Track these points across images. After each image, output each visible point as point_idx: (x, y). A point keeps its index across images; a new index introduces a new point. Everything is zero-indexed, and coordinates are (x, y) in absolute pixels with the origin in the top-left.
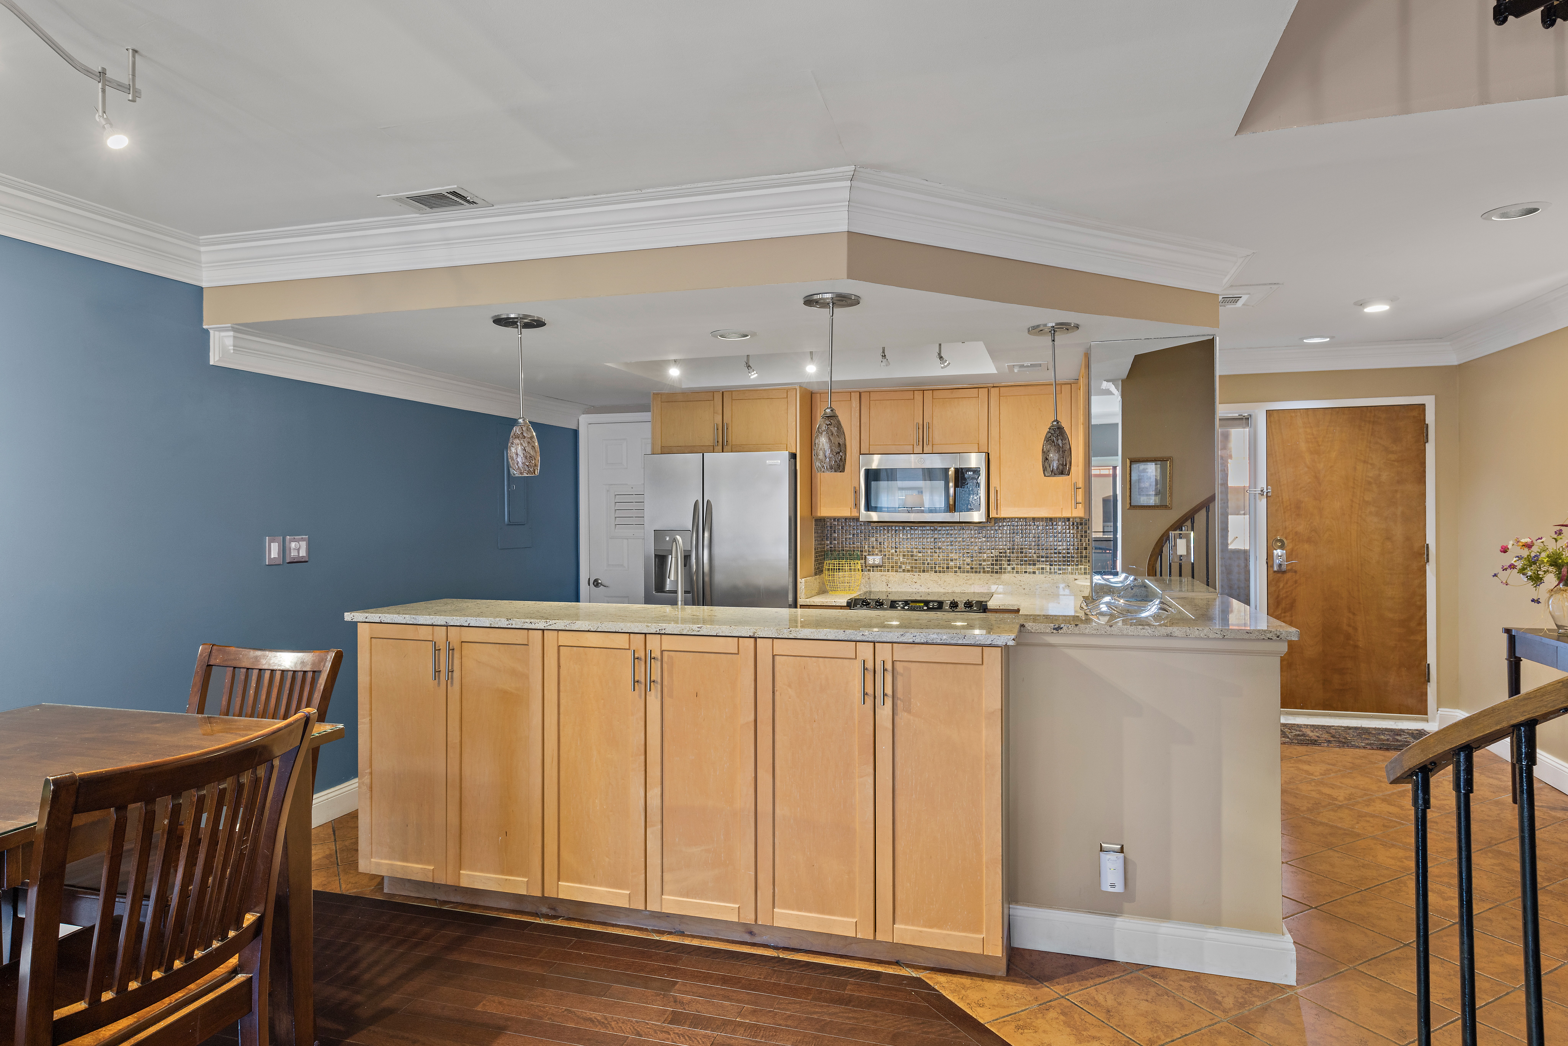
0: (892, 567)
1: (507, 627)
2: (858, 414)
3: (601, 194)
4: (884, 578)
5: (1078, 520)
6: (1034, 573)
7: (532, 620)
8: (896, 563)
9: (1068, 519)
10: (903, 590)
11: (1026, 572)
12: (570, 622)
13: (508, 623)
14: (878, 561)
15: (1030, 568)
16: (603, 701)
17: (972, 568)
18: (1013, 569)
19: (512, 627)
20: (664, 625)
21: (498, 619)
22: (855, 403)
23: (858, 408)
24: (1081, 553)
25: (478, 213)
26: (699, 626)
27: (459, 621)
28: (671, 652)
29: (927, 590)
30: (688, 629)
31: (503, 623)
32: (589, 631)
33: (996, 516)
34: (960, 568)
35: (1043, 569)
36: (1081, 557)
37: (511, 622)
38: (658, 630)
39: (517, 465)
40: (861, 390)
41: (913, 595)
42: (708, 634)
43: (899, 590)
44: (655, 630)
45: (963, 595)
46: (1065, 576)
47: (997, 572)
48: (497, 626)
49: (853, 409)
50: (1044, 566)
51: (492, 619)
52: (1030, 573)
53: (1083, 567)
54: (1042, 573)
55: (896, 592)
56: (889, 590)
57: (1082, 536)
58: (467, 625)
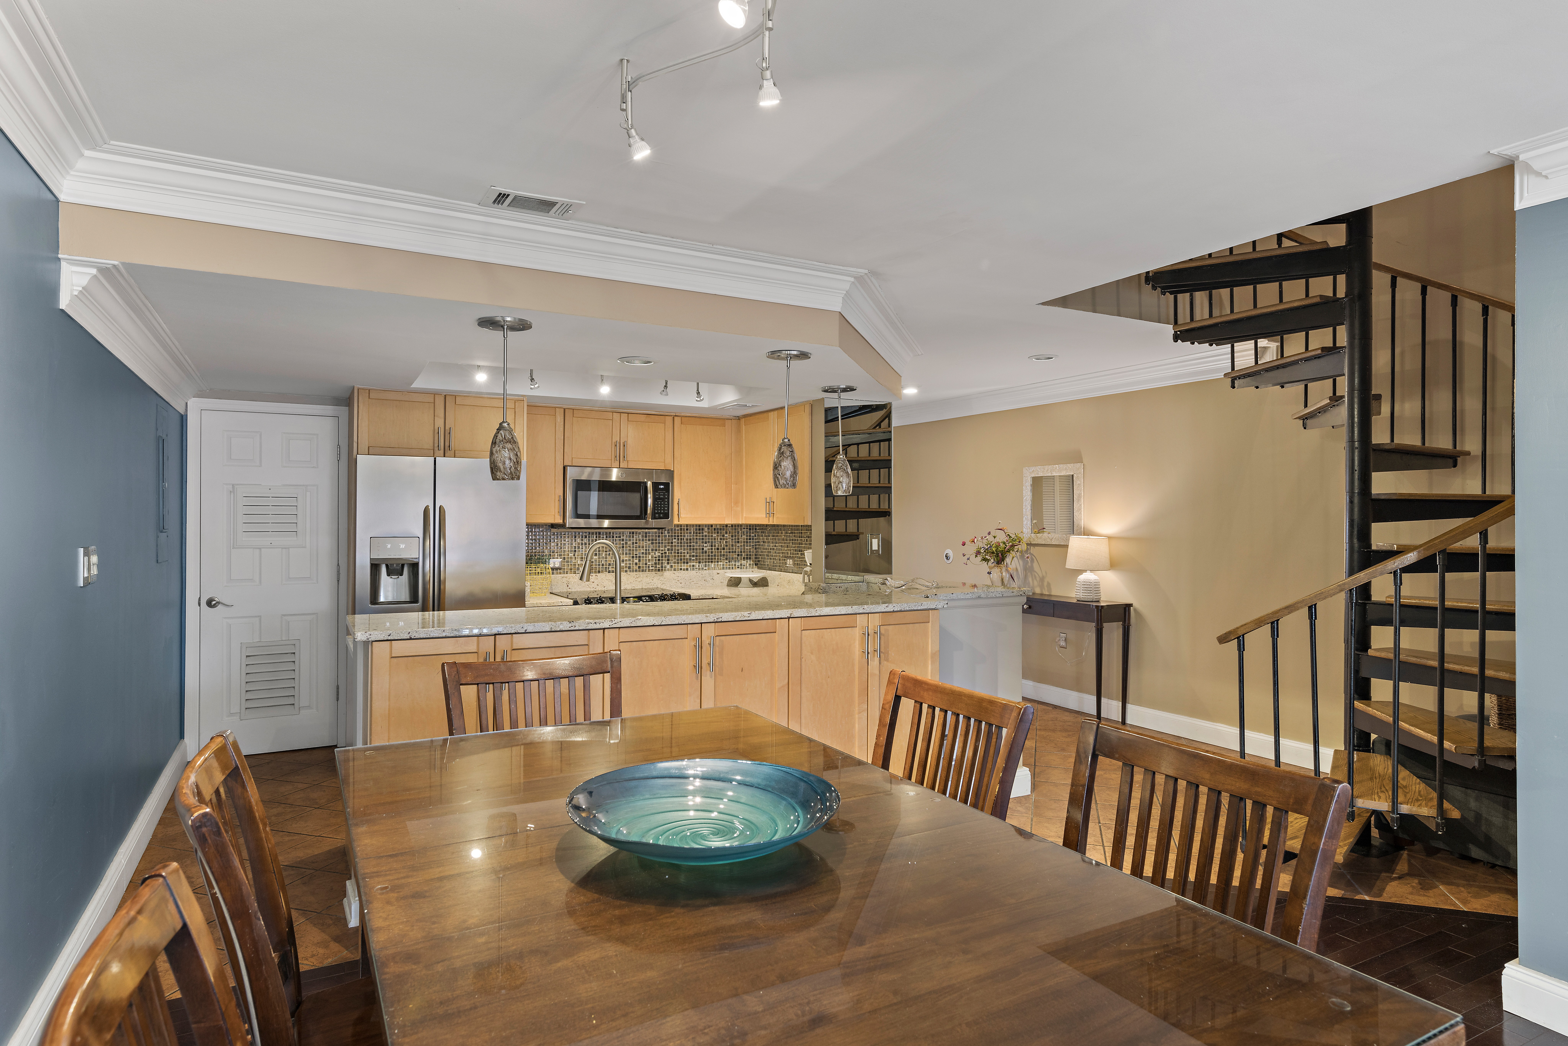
0: (571, 569)
1: (569, 629)
2: (562, 429)
3: (678, 239)
4: (564, 580)
5: (718, 527)
6: (687, 569)
7: (596, 621)
8: (575, 565)
9: (712, 526)
10: (582, 590)
11: (681, 569)
12: (635, 619)
13: (570, 625)
14: (558, 564)
15: (684, 566)
16: (661, 688)
17: (639, 567)
18: (671, 566)
19: (575, 629)
20: (721, 615)
21: (559, 623)
22: (560, 419)
23: (563, 423)
24: (721, 552)
25: (546, 221)
26: (749, 612)
27: (514, 629)
28: (722, 637)
29: (603, 589)
30: (740, 616)
31: (565, 626)
32: (653, 626)
33: (678, 523)
34: (629, 568)
35: (693, 566)
36: (721, 556)
37: (573, 624)
38: (716, 619)
39: (510, 470)
40: (565, 407)
41: (591, 593)
42: (756, 618)
43: (579, 590)
44: (713, 619)
45: (633, 591)
46: (710, 571)
47: (659, 570)
48: (558, 630)
49: (557, 424)
50: (695, 564)
51: (553, 623)
52: (684, 570)
53: (722, 563)
54: (693, 570)
55: (575, 592)
56: (570, 590)
57: (721, 539)
58: (524, 631)
